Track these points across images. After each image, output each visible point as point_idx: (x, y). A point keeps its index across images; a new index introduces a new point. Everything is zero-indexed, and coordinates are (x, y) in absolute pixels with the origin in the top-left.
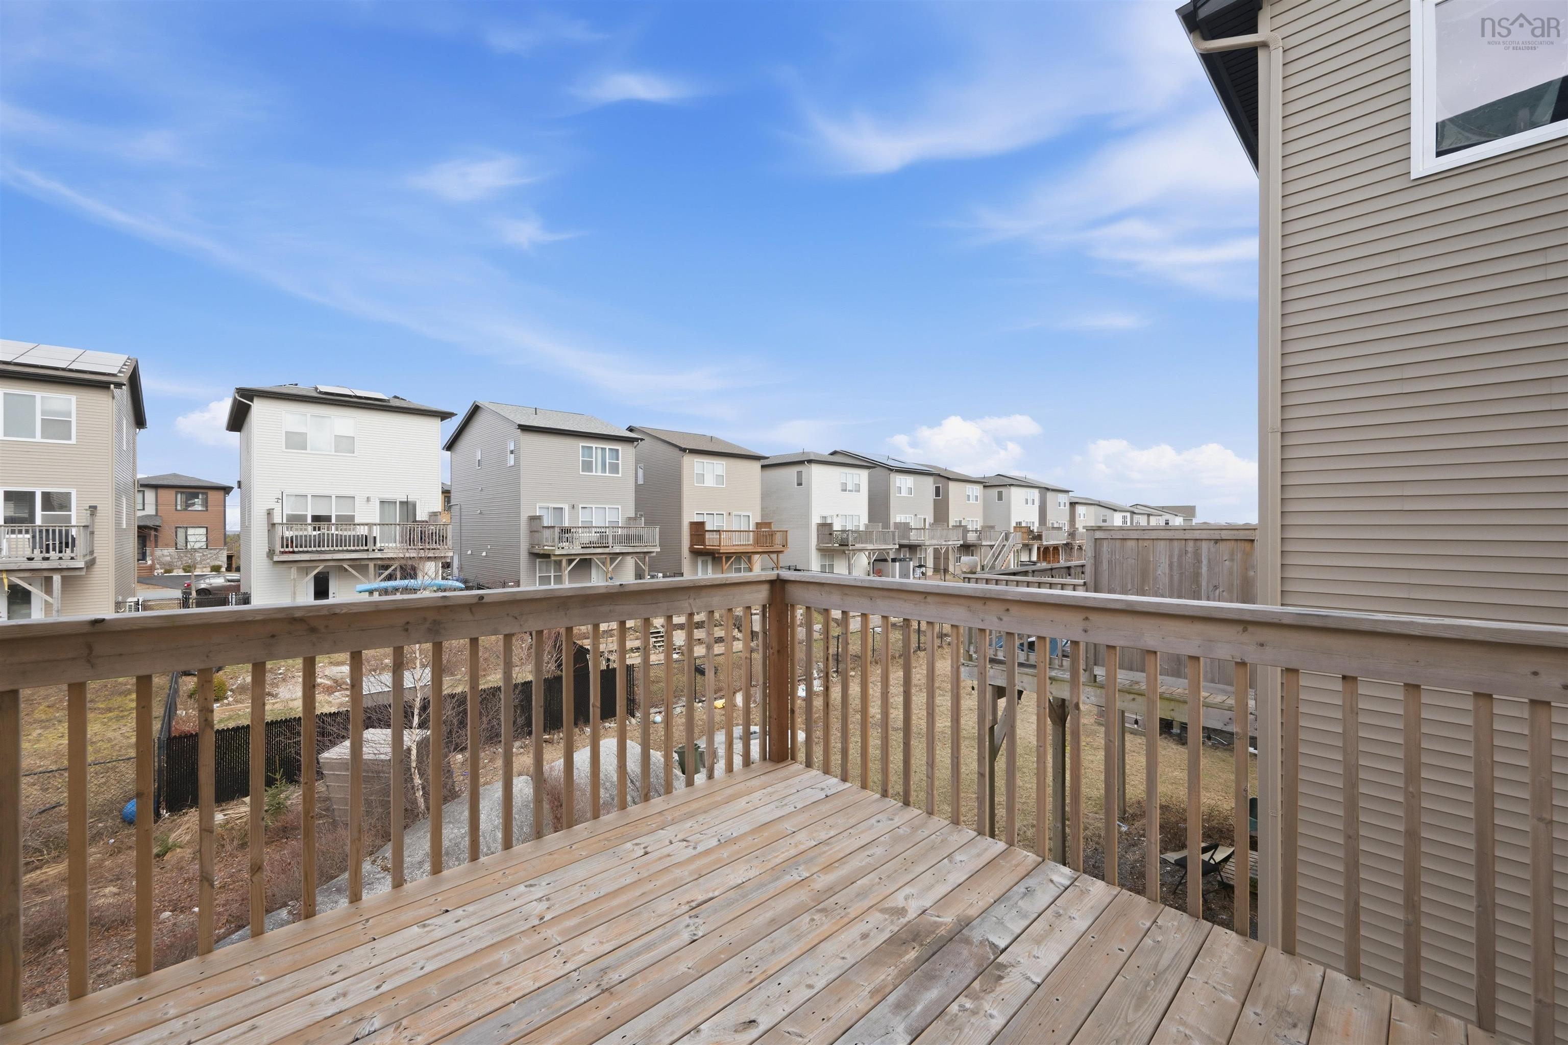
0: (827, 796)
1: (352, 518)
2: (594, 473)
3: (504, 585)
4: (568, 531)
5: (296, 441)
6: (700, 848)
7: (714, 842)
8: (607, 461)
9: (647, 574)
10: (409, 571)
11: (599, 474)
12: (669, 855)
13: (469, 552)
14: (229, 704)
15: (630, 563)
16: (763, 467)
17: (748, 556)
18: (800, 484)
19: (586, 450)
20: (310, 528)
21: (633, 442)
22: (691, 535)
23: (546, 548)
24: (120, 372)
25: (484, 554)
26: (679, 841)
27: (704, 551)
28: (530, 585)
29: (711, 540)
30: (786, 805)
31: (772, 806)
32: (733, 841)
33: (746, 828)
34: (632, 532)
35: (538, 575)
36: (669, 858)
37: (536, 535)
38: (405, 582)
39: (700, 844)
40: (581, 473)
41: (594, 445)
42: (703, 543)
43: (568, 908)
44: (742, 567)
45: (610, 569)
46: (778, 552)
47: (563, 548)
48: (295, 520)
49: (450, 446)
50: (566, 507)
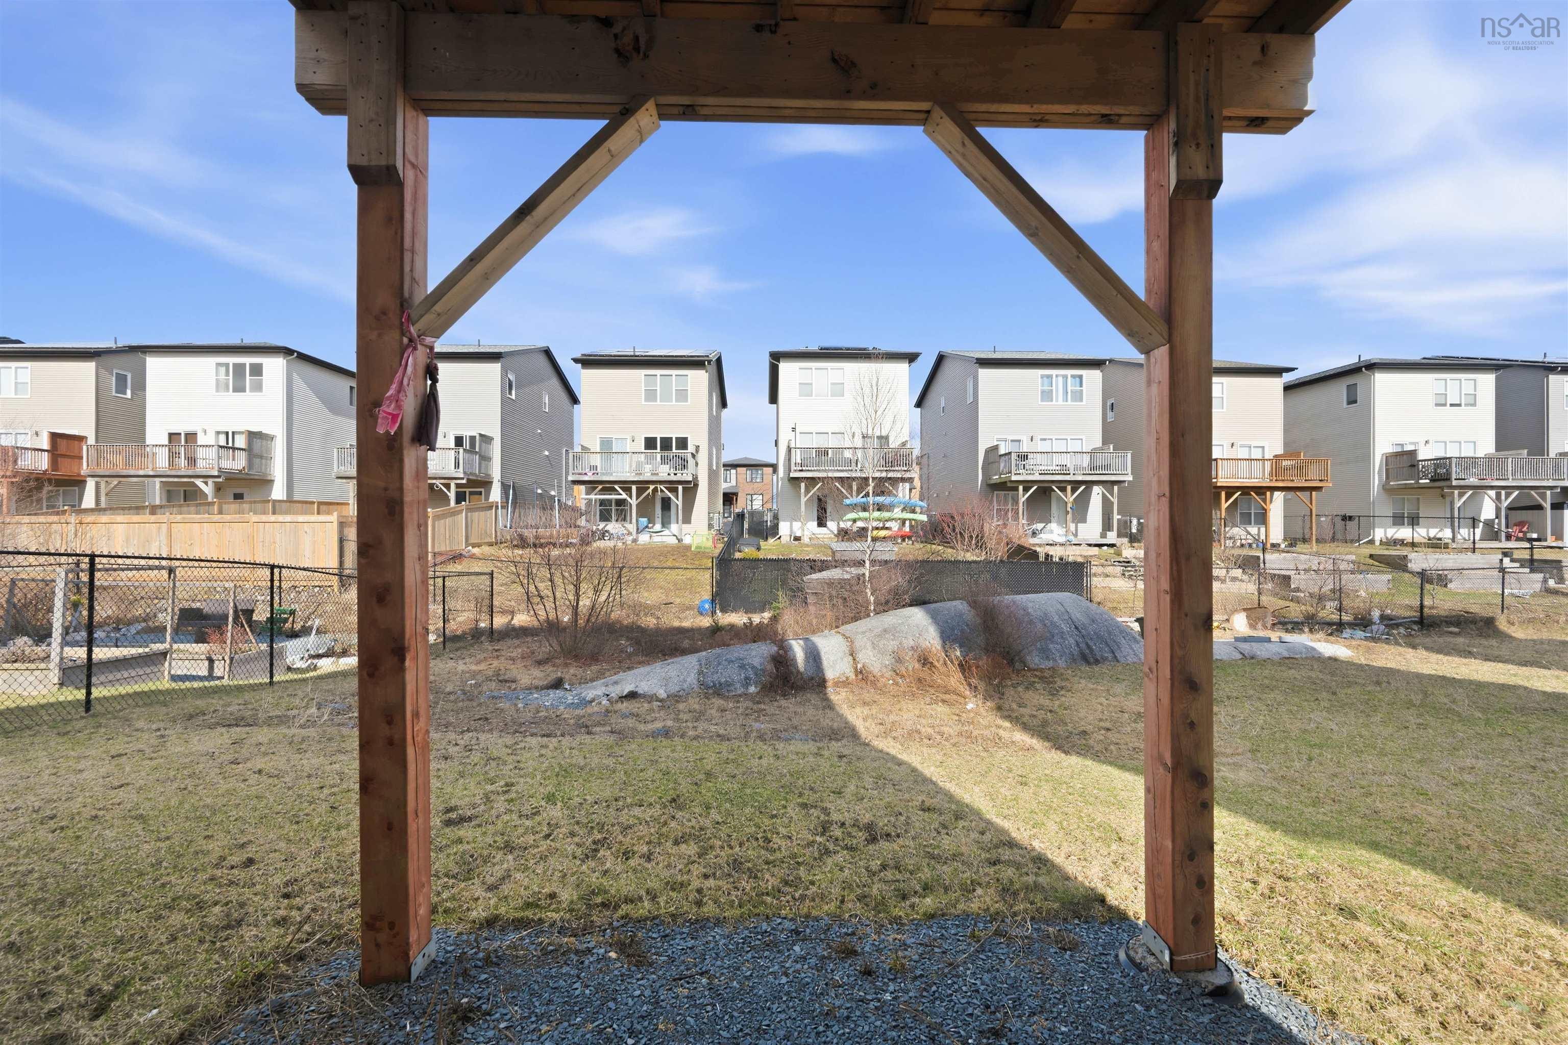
2: (1055, 403)
4: (1025, 457)
5: (806, 390)
8: (1070, 389)
9: (1115, 508)
11: (1061, 403)
15: (1097, 495)
17: (1263, 492)
18: (1352, 401)
19: (1045, 380)
21: (1100, 365)
23: (1002, 476)
24: (709, 354)
34: (1099, 458)
37: (993, 465)
38: (881, 499)
40: (1040, 403)
41: (1055, 372)
45: (1072, 499)
46: (1311, 489)
47: (1020, 475)
49: (920, 404)
50: (1024, 439)
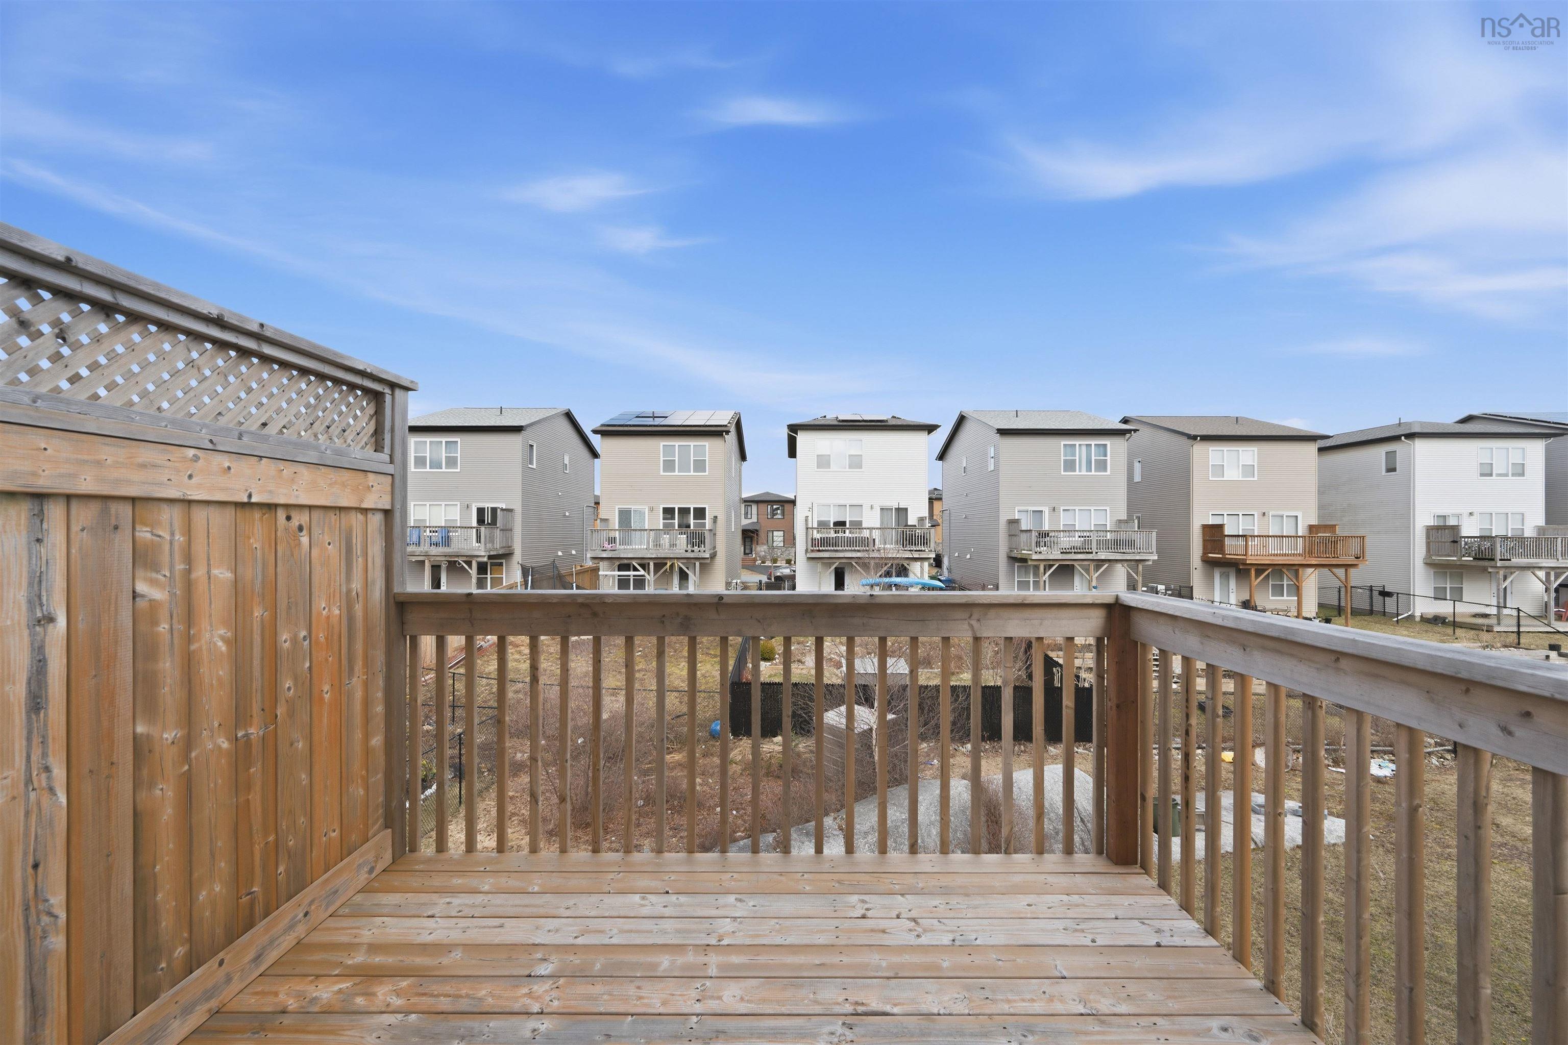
0: (1158, 945)
1: (860, 523)
2: (1077, 473)
3: (984, 588)
4: (1046, 534)
5: (823, 462)
6: (924, 940)
7: (946, 940)
8: (1093, 458)
9: (1140, 585)
10: (903, 571)
11: (1084, 473)
12: (884, 931)
13: (956, 555)
14: (776, 664)
15: (1120, 574)
16: (1321, 450)
17: (1295, 569)
18: (1391, 469)
19: (1068, 449)
20: (832, 531)
21: (1125, 434)
22: (1204, 541)
23: (1023, 552)
24: (729, 423)
25: (968, 556)
26: (908, 919)
27: (1223, 560)
28: (1008, 591)
29: (1232, 549)
30: (1083, 931)
31: (1060, 924)
32: (969, 948)
33: (1000, 939)
34: (1123, 536)
35: (1016, 579)
36: (881, 935)
37: (1014, 538)
38: (898, 580)
39: (928, 934)
40: (1063, 473)
41: (1077, 442)
42: (1221, 549)
43: (748, 941)
44: (1285, 583)
45: (1096, 577)
46: (1347, 566)
47: (1040, 553)
48: (823, 525)
49: (942, 457)
50: (1046, 510)
